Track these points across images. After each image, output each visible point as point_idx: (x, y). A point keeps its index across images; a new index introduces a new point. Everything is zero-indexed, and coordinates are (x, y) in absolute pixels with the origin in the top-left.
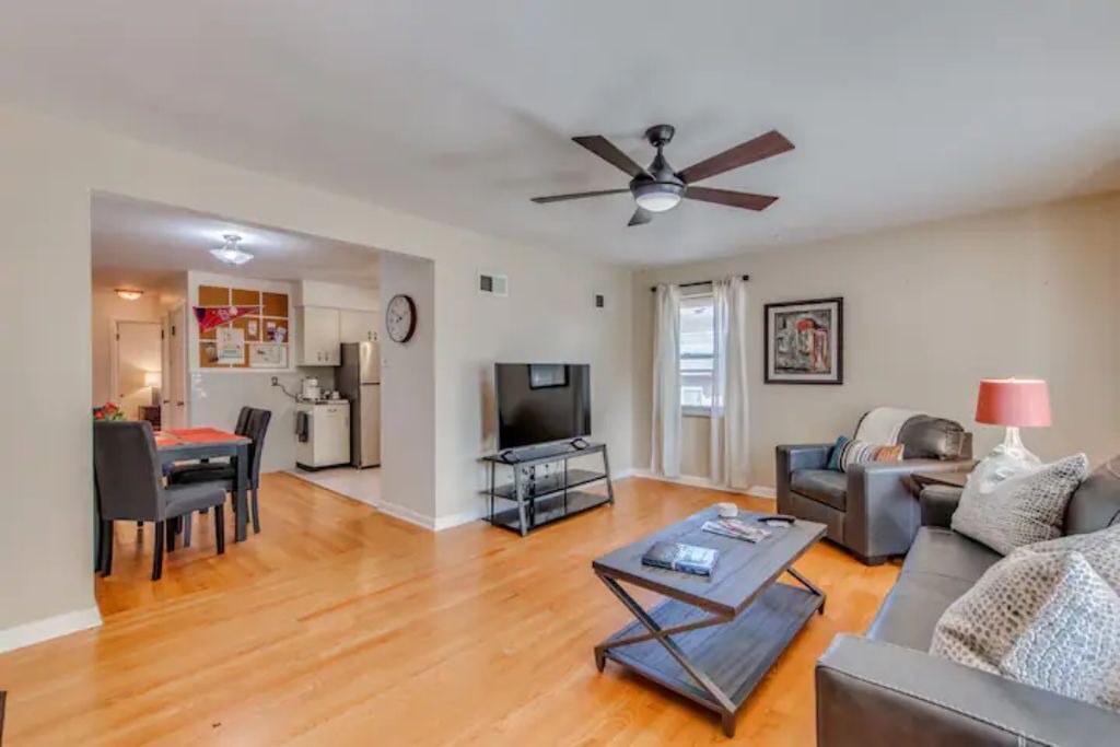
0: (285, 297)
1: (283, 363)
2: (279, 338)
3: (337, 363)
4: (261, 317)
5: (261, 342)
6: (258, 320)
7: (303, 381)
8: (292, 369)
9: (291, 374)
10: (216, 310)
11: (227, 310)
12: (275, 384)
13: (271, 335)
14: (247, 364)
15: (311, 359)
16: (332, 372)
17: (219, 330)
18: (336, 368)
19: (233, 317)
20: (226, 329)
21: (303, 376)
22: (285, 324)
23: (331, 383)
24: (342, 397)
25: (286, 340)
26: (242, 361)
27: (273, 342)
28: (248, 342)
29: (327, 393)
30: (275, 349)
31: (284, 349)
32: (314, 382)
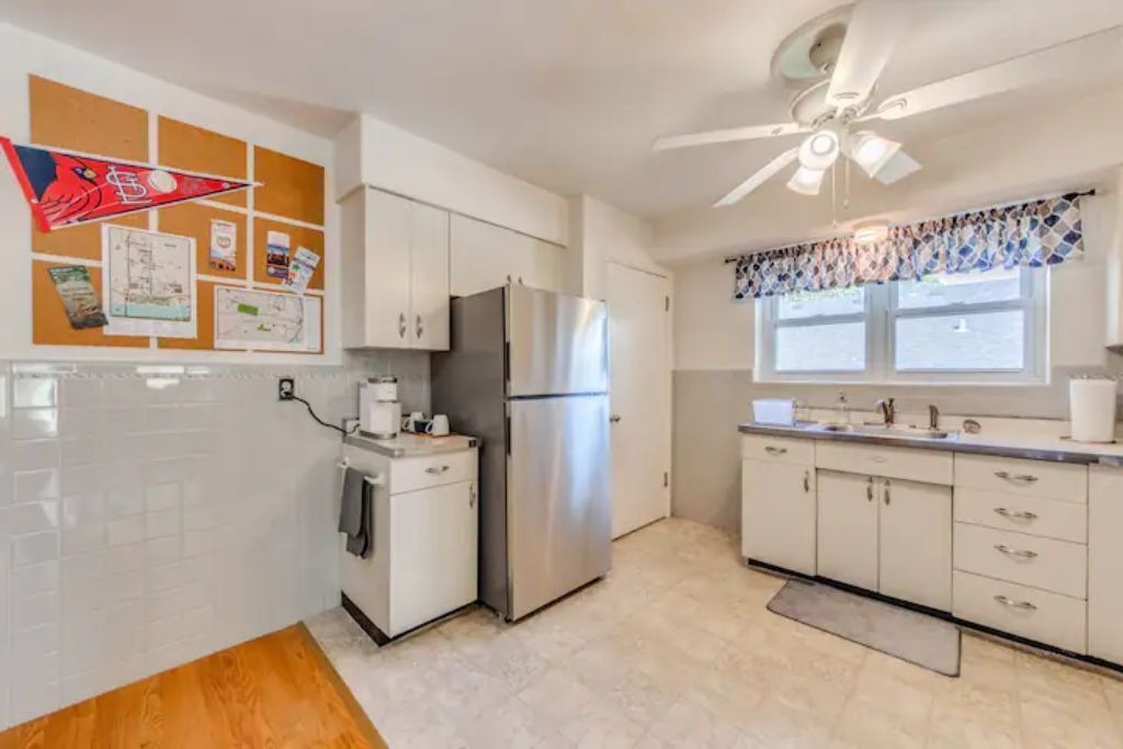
0: (316, 173)
1: (310, 341)
2: (301, 276)
3: (444, 345)
4: (250, 212)
5: (250, 282)
6: (240, 220)
7: (359, 385)
8: (334, 356)
9: (332, 370)
10: (102, 167)
11: (140, 172)
12: (289, 396)
13: (278, 264)
14: (205, 341)
15: (382, 333)
16: (424, 367)
17: (111, 232)
18: (435, 357)
19: (162, 199)
20: (138, 234)
21: (360, 375)
22: (315, 242)
23: (422, 392)
24: (455, 429)
25: (317, 281)
26: (190, 330)
27: (283, 286)
28: (205, 278)
29: (417, 416)
30: (290, 303)
31: (312, 306)
32: (387, 391)
